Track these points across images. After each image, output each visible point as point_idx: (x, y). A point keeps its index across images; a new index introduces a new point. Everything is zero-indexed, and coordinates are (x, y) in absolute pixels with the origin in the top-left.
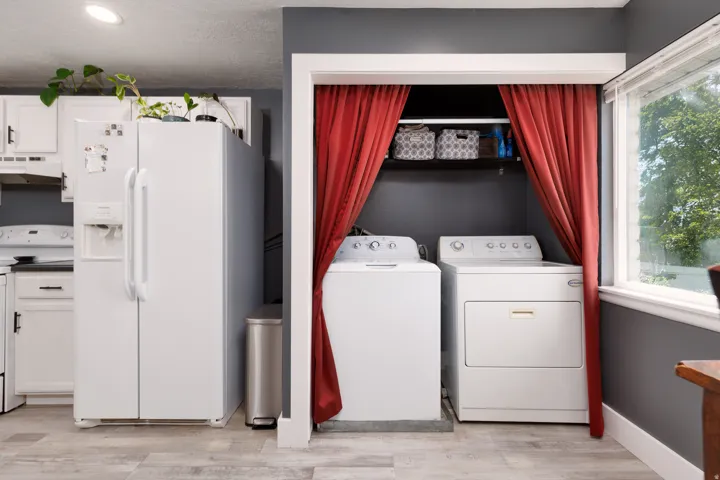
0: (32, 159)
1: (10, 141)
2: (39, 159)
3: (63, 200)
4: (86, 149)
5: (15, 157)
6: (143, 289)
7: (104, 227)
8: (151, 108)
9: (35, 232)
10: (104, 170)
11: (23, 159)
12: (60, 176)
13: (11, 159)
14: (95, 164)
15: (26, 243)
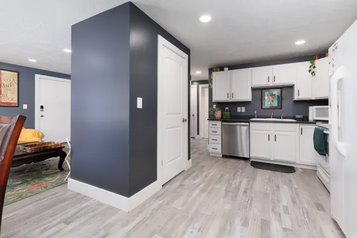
10: (333, 73)
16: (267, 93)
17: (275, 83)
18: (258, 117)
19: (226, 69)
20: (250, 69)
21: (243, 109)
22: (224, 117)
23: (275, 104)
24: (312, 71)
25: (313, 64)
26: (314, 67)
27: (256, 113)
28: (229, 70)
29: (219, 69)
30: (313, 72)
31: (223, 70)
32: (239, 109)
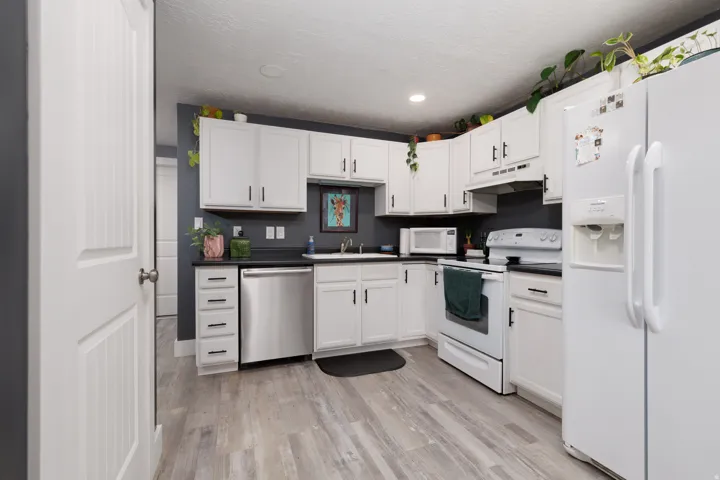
0: (520, 167)
1: (504, 155)
2: (525, 166)
3: (545, 203)
4: (577, 138)
5: (507, 168)
6: (656, 316)
7: (595, 228)
8: (655, 61)
9: (520, 235)
10: (597, 158)
11: (513, 169)
12: (541, 178)
13: (504, 172)
14: (587, 151)
15: (513, 244)
16: (331, 196)
17: (355, 175)
18: (318, 251)
19: (241, 117)
20: (304, 133)
21: (281, 233)
22: (234, 253)
23: (346, 222)
24: (412, 163)
25: (413, 149)
26: (415, 156)
27: (311, 241)
28: (249, 121)
29: (220, 113)
30: (415, 165)
31: (233, 119)
32: (270, 232)
